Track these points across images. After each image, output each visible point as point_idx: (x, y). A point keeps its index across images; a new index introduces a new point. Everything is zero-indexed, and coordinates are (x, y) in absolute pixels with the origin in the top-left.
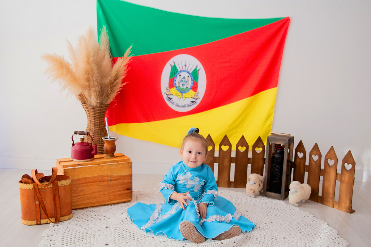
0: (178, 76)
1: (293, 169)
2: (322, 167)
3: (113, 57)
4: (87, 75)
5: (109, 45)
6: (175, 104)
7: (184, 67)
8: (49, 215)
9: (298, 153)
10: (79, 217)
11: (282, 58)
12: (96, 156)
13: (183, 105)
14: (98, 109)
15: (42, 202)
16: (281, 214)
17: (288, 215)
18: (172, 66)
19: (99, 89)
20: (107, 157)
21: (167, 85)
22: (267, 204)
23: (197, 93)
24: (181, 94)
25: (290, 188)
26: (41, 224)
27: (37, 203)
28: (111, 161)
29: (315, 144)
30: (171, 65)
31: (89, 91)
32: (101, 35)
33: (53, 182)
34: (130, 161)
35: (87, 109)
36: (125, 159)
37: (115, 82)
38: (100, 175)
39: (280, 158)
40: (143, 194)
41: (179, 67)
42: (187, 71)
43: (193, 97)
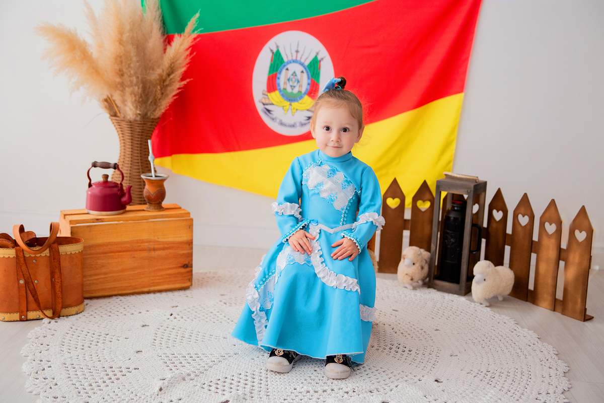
0: (284, 71)
1: (484, 241)
2: (535, 238)
3: (167, 33)
4: (118, 65)
5: (160, 11)
6: (278, 121)
7: (294, 54)
8: (42, 305)
10: (95, 311)
11: (472, 39)
12: (128, 208)
13: (292, 122)
14: (138, 126)
15: (30, 280)
16: (458, 317)
17: (469, 320)
18: (273, 53)
19: (140, 90)
20: (149, 208)
21: (264, 87)
22: (435, 301)
24: (289, 103)
25: (474, 274)
26: (27, 320)
27: (22, 282)
28: (156, 215)
30: (271, 51)
31: (122, 93)
33: (50, 246)
34: (190, 217)
35: (119, 125)
36: (181, 214)
37: (169, 79)
38: (136, 239)
39: (460, 219)
40: (214, 277)
41: (286, 55)
42: (300, 61)
43: (310, 109)
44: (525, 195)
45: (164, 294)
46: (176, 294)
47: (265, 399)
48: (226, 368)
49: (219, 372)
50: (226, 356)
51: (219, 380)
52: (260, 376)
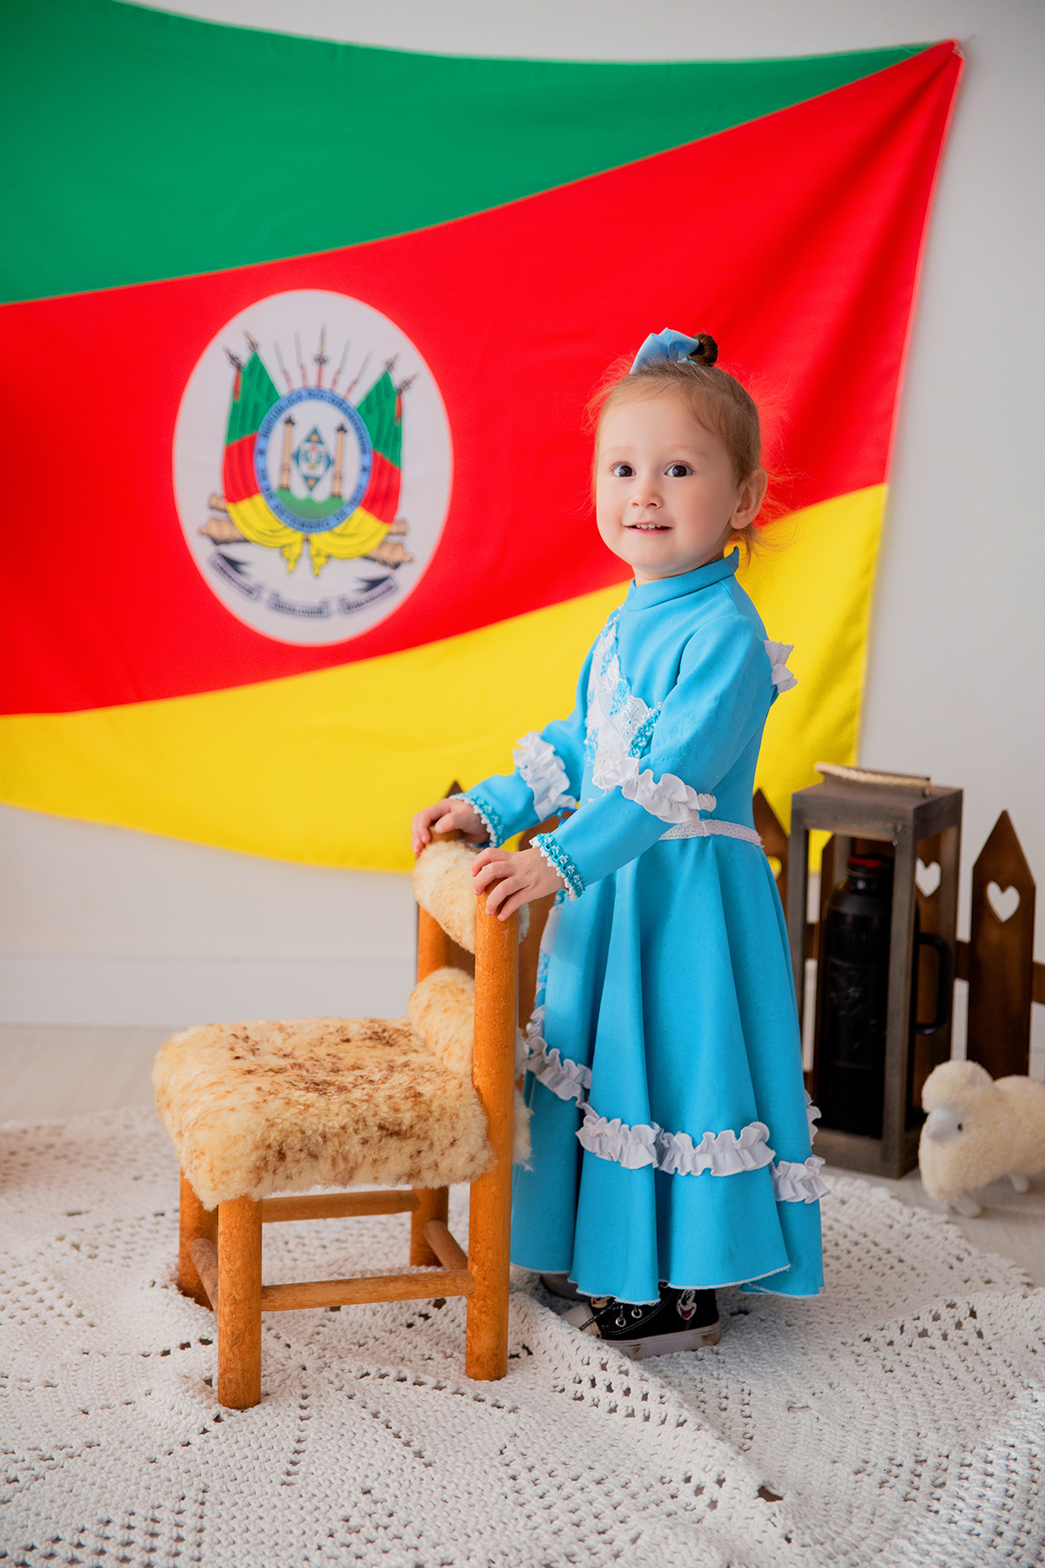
0: (279, 428)
1: (961, 989)
6: (266, 595)
7: (312, 369)
9: (993, 890)
13: (313, 601)
18: (239, 367)
21: (215, 481)
23: (394, 528)
25: (927, 1105)
30: (234, 359)
40: (51, 1146)
41: (285, 373)
42: (332, 391)
43: (373, 555)
48: (59, 1503)
49: (33, 1518)
50: (59, 1456)
51: (33, 1548)
52: (177, 1525)
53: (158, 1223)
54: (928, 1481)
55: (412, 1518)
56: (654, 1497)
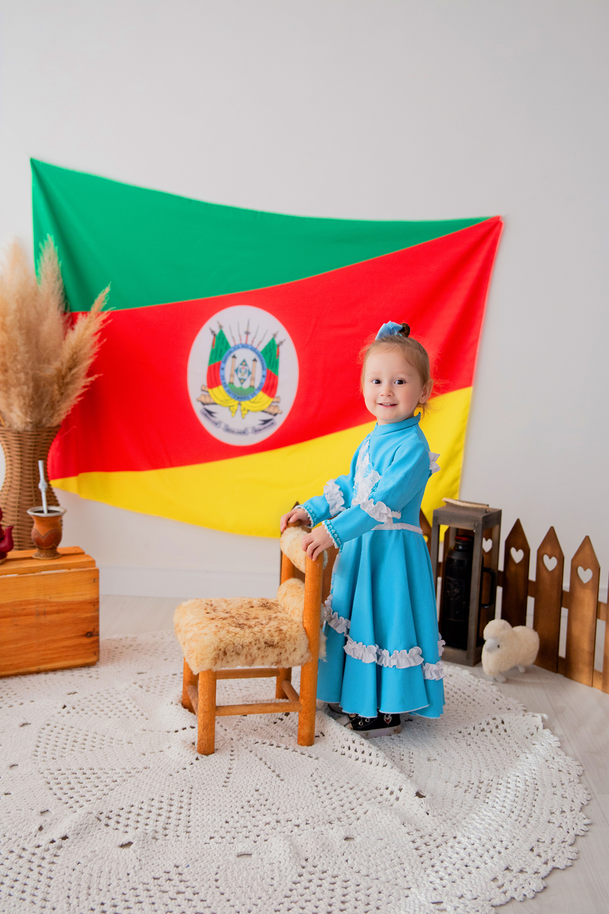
0: (230, 359)
1: (499, 590)
2: (566, 586)
3: (71, 311)
5: (61, 281)
6: (223, 426)
7: (244, 336)
11: (482, 315)
12: (11, 555)
13: (242, 428)
14: (29, 438)
18: (215, 335)
19: (31, 391)
20: (39, 555)
21: (204, 381)
23: (275, 400)
24: (237, 402)
25: (485, 637)
28: (48, 566)
29: (550, 530)
30: (213, 332)
31: (6, 395)
32: (41, 257)
34: (95, 566)
35: (4, 437)
36: (82, 562)
37: (71, 374)
38: (19, 599)
39: (466, 562)
40: (131, 645)
41: (233, 338)
42: (251, 345)
43: (266, 410)
44: (552, 530)
45: (59, 675)
46: (76, 673)
47: (184, 838)
48: (133, 791)
49: (123, 796)
50: (133, 772)
51: (122, 809)
52: (180, 802)
53: (174, 678)
54: (484, 790)
55: (275, 802)
56: (373, 795)
